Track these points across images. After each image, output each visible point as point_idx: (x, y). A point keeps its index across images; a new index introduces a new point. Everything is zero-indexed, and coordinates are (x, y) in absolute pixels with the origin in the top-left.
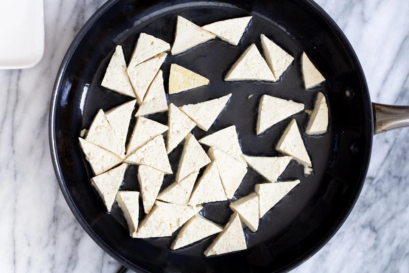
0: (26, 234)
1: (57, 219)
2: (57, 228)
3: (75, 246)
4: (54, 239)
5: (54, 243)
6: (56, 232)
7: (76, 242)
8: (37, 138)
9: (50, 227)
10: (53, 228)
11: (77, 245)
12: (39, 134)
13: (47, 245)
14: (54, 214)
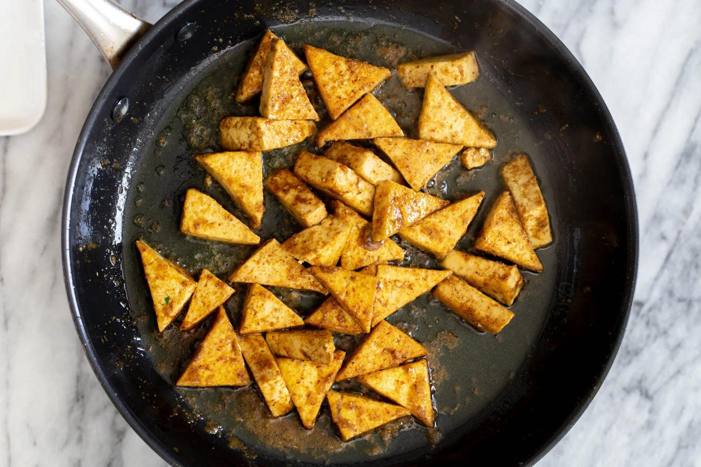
0: (28, 426)
1: (83, 397)
2: (83, 413)
3: (117, 443)
4: (79, 434)
5: (80, 440)
6: (81, 420)
7: (118, 436)
8: (42, 254)
9: (71, 411)
10: (77, 413)
11: (121, 441)
12: (45, 248)
13: (67, 443)
14: (77, 387)
